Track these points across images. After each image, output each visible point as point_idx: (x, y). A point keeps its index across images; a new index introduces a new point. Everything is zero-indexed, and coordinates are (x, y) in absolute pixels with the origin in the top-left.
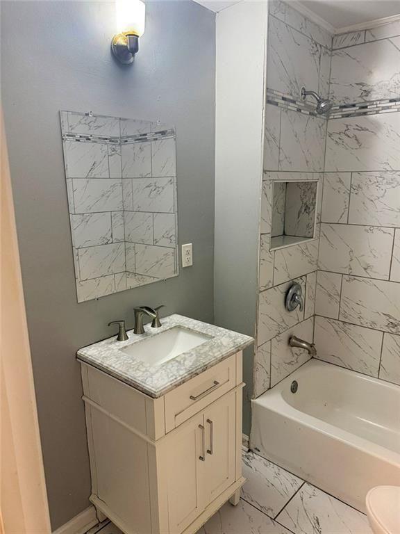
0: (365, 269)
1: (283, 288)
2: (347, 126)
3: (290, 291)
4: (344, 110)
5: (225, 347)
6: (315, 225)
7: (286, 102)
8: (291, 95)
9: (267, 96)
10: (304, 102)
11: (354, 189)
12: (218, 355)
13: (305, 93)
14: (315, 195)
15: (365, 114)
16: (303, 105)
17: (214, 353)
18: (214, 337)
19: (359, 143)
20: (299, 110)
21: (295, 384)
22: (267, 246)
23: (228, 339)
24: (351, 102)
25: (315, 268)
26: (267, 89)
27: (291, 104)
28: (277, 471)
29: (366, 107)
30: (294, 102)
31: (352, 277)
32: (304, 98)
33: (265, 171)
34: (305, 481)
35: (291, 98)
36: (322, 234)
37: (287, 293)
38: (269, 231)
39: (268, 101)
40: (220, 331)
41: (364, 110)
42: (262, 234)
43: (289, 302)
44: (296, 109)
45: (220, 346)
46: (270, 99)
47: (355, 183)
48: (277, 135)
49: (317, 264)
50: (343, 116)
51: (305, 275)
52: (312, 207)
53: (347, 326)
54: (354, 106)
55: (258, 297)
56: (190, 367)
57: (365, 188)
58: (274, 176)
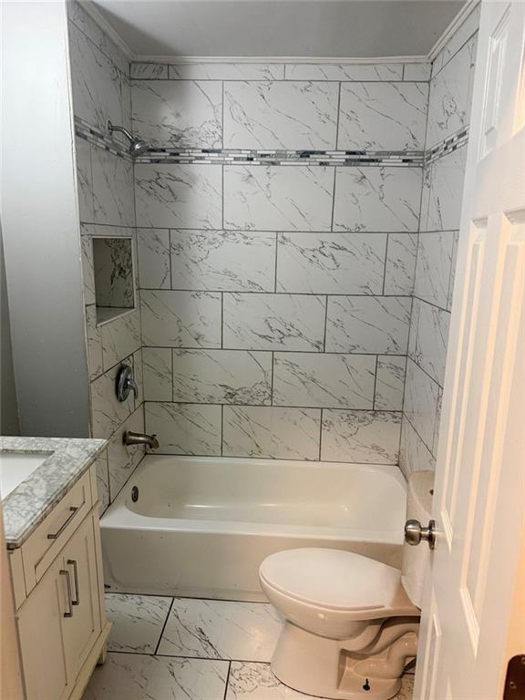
0: (197, 339)
1: (113, 373)
2: (158, 174)
3: (122, 376)
4: (153, 154)
5: (77, 459)
6: (135, 292)
7: (96, 137)
8: (98, 128)
9: (76, 127)
10: (111, 139)
11: (175, 249)
12: (75, 471)
13: (112, 129)
14: (130, 255)
15: (177, 162)
16: (110, 142)
17: (68, 470)
18: (53, 452)
19: (173, 195)
20: (107, 149)
21: (135, 489)
22: (93, 320)
23: (75, 449)
24: (161, 147)
25: (140, 345)
26: (75, 116)
27: (99, 140)
28: (138, 601)
29: (178, 154)
30: (102, 137)
31: (183, 350)
32: (111, 134)
33: (82, 224)
34: (174, 597)
35: (99, 132)
36: (142, 302)
37: (118, 378)
38: (94, 301)
39: (77, 134)
40: (57, 443)
41: (175, 157)
42: (87, 306)
43: (121, 390)
44: (104, 147)
45: (70, 460)
46: (79, 130)
47: (175, 242)
48: (89, 179)
49: (141, 339)
50: (152, 161)
51: (132, 355)
52: (128, 271)
53: (184, 407)
54: (164, 151)
55: (89, 387)
56: (47, 495)
57: (186, 247)
58: (91, 230)
